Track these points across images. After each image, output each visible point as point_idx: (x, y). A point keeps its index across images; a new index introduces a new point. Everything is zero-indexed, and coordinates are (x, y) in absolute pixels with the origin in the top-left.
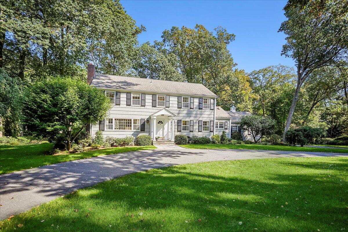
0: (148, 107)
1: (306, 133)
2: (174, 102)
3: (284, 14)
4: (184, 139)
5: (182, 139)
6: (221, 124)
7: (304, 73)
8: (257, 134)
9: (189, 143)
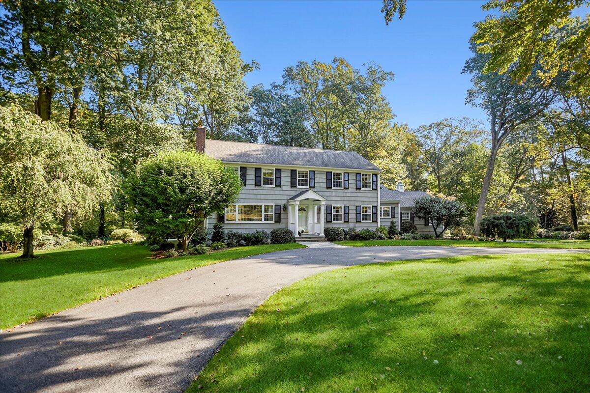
0: (285, 188)
1: (510, 221)
2: (321, 180)
3: (469, 48)
4: (339, 234)
5: (335, 233)
6: (386, 211)
7: (501, 132)
8: (438, 225)
9: (345, 239)
